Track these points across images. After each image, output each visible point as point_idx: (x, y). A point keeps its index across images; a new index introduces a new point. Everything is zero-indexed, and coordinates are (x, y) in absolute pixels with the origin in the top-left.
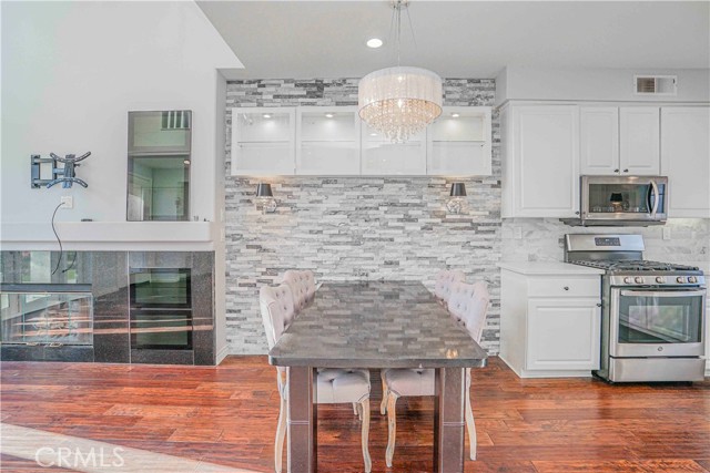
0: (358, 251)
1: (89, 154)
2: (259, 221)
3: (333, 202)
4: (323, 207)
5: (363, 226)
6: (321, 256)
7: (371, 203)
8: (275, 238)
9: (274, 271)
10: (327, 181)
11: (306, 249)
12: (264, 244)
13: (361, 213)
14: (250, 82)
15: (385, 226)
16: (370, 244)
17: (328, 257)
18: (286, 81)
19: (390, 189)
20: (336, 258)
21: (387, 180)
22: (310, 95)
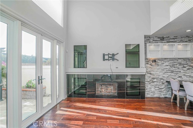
0: (173, 74)
1: (118, 53)
2: (150, 68)
3: (167, 64)
4: (165, 64)
5: (174, 69)
6: (164, 75)
7: (175, 64)
8: (154, 71)
9: (154, 79)
10: (165, 59)
11: (161, 74)
12: (151, 73)
13: (173, 66)
14: (147, 37)
15: (179, 69)
16: (175, 73)
17: (166, 76)
18: (156, 37)
19: (180, 61)
20: (168, 76)
21: (179, 59)
22: (161, 40)
